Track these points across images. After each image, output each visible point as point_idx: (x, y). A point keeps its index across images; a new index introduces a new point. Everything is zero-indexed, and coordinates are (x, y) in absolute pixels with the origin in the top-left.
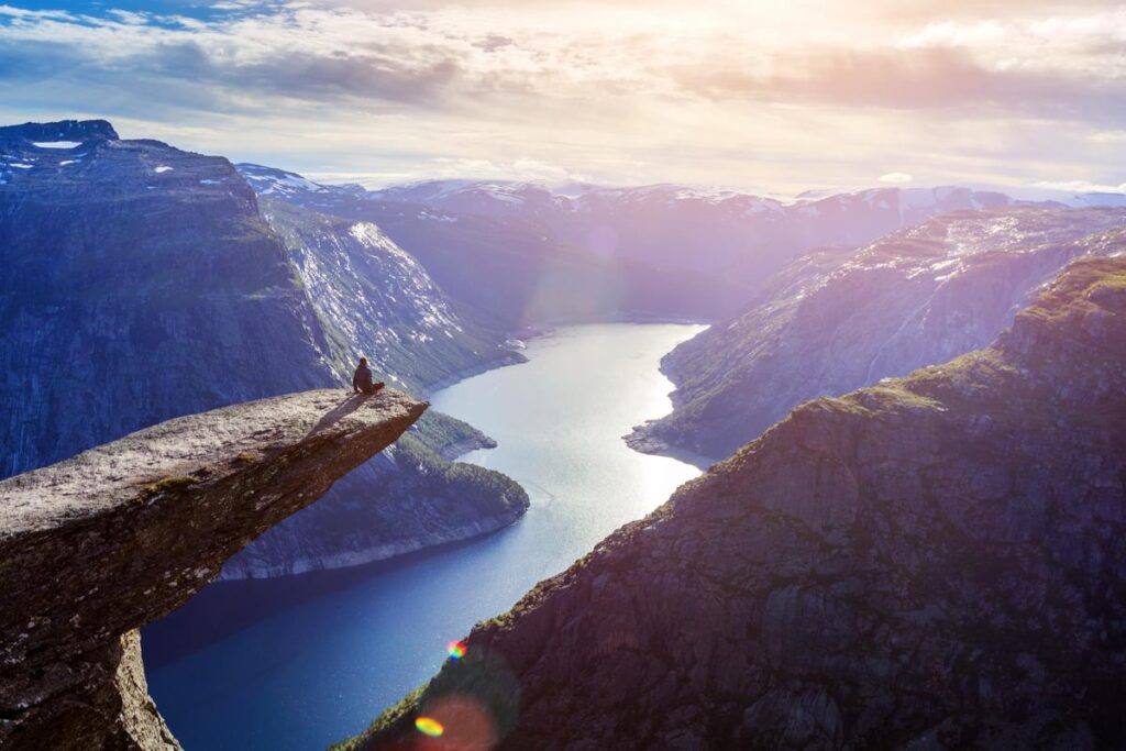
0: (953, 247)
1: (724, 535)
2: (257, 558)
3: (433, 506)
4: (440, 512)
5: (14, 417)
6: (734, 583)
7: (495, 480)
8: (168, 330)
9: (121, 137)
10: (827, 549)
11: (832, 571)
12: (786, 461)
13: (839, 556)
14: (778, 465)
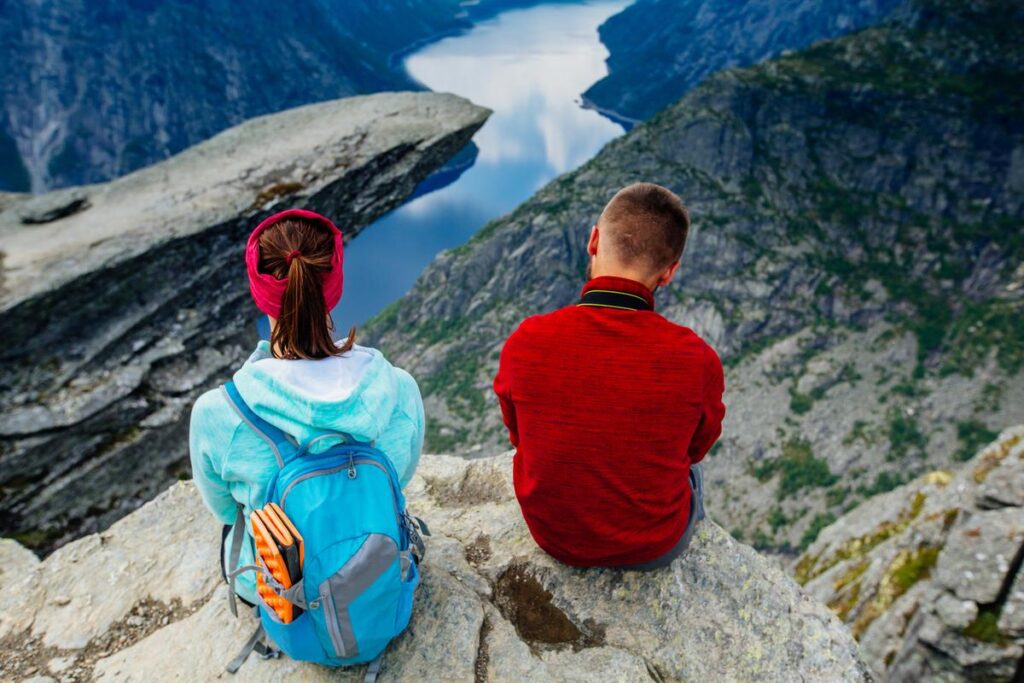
5: (33, 72)
10: (724, 196)
11: (727, 214)
12: (696, 123)
13: (733, 202)
14: (689, 126)
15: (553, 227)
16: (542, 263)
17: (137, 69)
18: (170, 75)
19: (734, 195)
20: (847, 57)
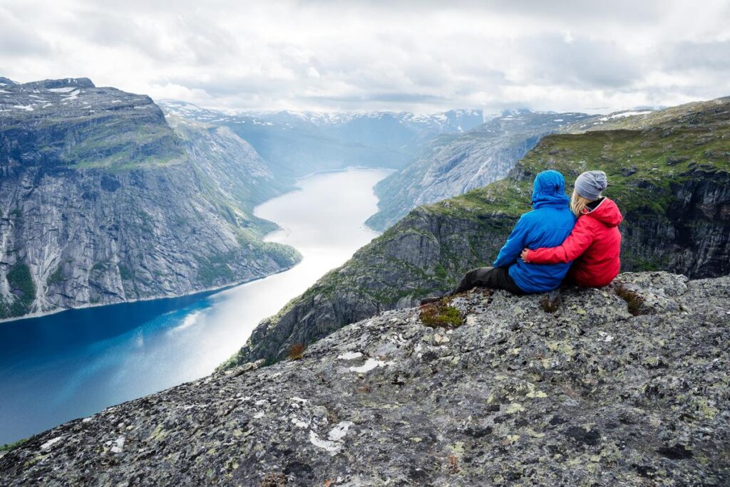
0: (504, 133)
1: (377, 273)
2: (170, 291)
3: (257, 263)
4: (260, 266)
5: (44, 228)
6: (382, 295)
7: (287, 250)
8: (121, 182)
9: (96, 86)
10: (425, 277)
11: (427, 288)
12: (406, 236)
13: (431, 280)
14: (402, 238)
15: (326, 301)
16: (320, 323)
17: (104, 223)
18: (122, 224)
19: (431, 276)
20: (488, 196)
